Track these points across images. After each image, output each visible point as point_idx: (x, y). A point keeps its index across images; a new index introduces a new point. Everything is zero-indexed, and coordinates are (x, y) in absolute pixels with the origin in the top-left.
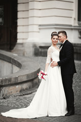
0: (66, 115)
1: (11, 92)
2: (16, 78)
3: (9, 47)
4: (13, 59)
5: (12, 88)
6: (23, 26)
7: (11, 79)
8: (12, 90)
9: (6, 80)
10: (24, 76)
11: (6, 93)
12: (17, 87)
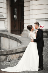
0: (39, 70)
1: (13, 58)
2: (16, 50)
3: (19, 32)
4: (18, 39)
5: (14, 55)
6: (27, 19)
7: (13, 50)
8: (14, 57)
9: (10, 51)
10: (21, 48)
11: (10, 58)
12: (17, 55)
